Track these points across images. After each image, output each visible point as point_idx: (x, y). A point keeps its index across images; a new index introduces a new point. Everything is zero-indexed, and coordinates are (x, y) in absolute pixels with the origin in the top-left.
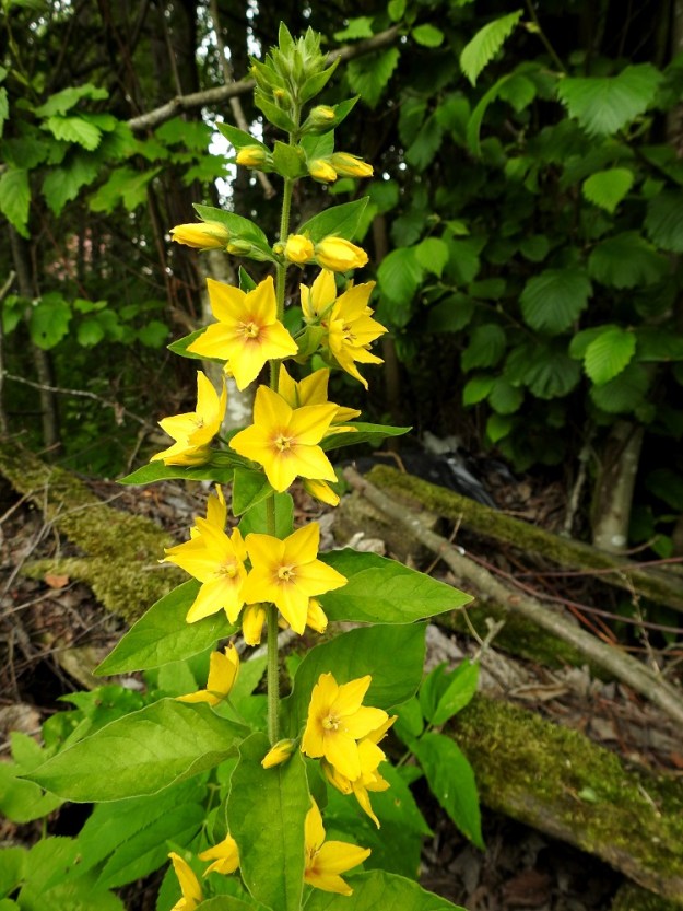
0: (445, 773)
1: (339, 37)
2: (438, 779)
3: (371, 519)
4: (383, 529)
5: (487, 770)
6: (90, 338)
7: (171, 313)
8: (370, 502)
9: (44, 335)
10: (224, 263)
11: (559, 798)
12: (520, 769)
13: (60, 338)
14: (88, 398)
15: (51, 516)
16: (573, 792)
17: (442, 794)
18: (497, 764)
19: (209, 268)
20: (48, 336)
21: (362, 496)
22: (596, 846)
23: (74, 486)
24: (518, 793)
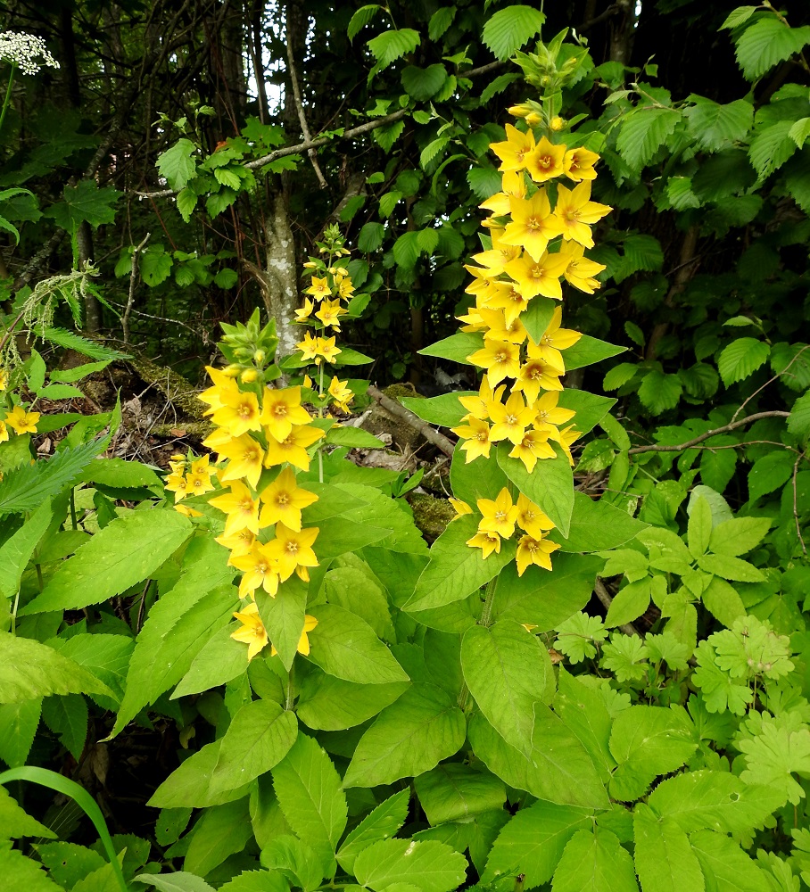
1: (369, 113)
3: (384, 419)
4: (392, 426)
6: (184, 280)
7: (243, 263)
8: (385, 409)
9: (151, 275)
10: (286, 227)
13: (164, 279)
14: (178, 324)
15: (170, 397)
19: (274, 231)
20: (154, 276)
21: (379, 404)
23: (181, 380)
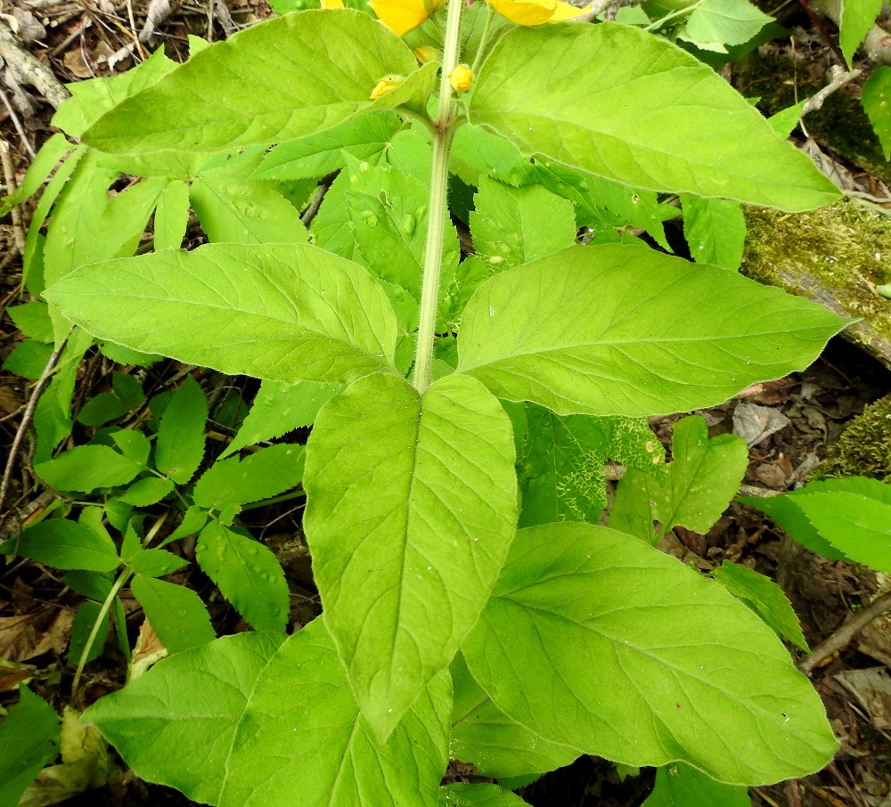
0: (709, 223)
2: (698, 227)
5: (765, 237)
11: (849, 286)
12: (810, 248)
16: (871, 285)
17: (698, 243)
18: (781, 236)
22: (877, 340)
24: (797, 269)
